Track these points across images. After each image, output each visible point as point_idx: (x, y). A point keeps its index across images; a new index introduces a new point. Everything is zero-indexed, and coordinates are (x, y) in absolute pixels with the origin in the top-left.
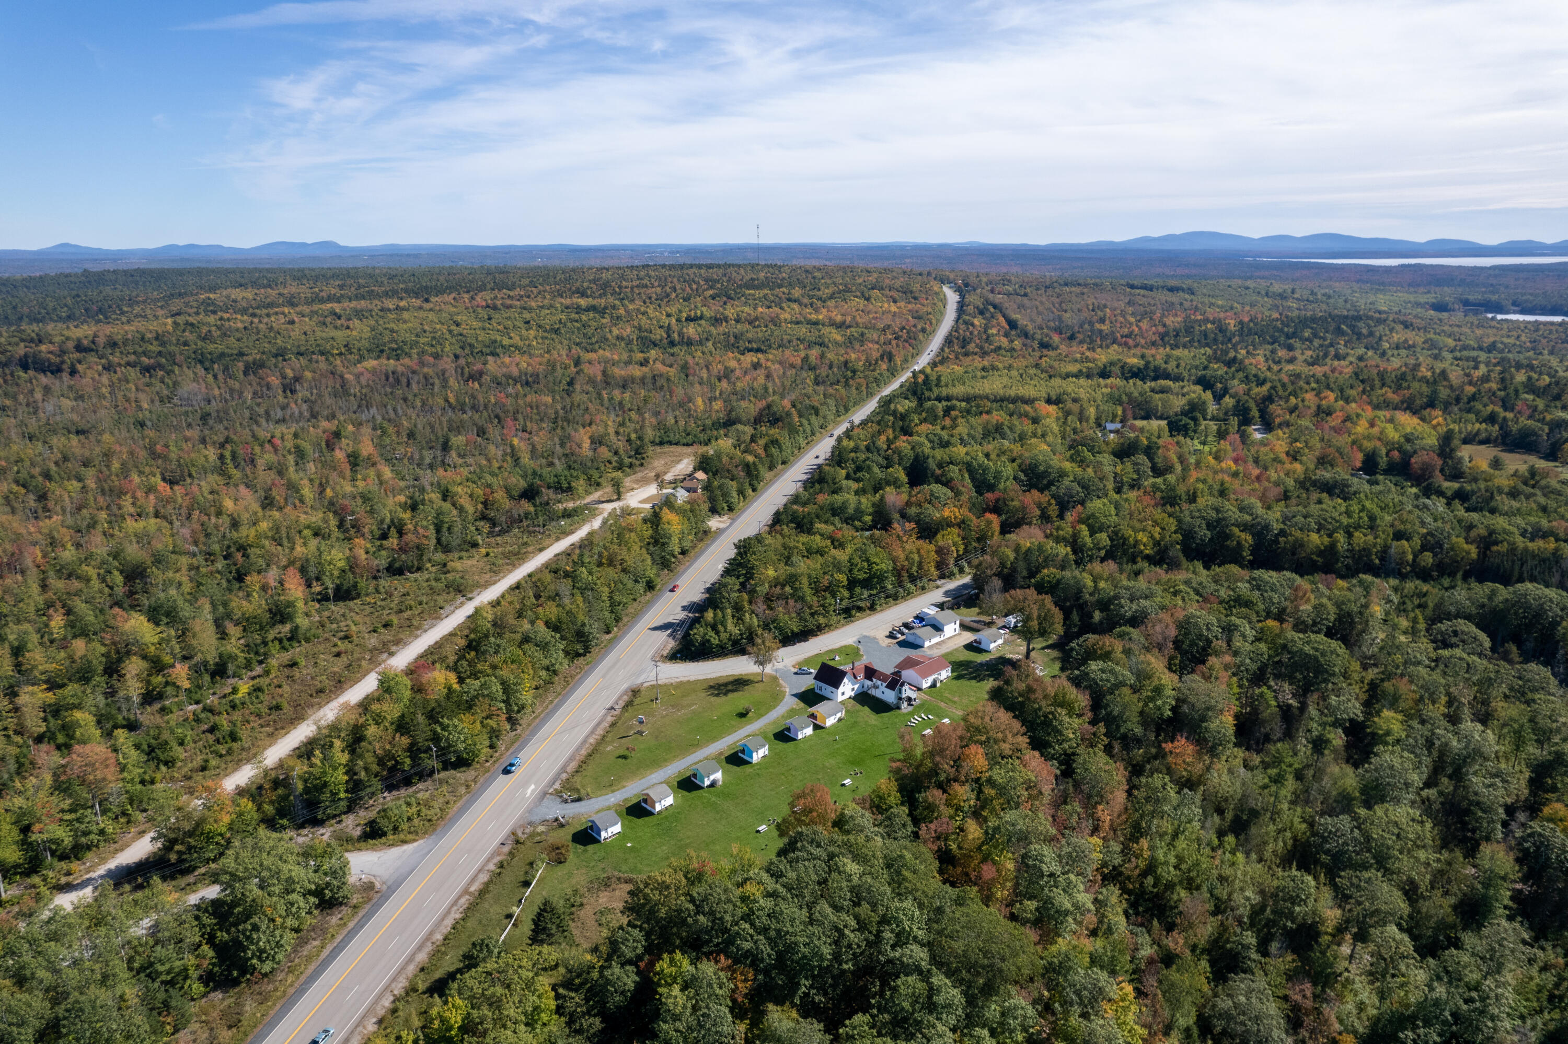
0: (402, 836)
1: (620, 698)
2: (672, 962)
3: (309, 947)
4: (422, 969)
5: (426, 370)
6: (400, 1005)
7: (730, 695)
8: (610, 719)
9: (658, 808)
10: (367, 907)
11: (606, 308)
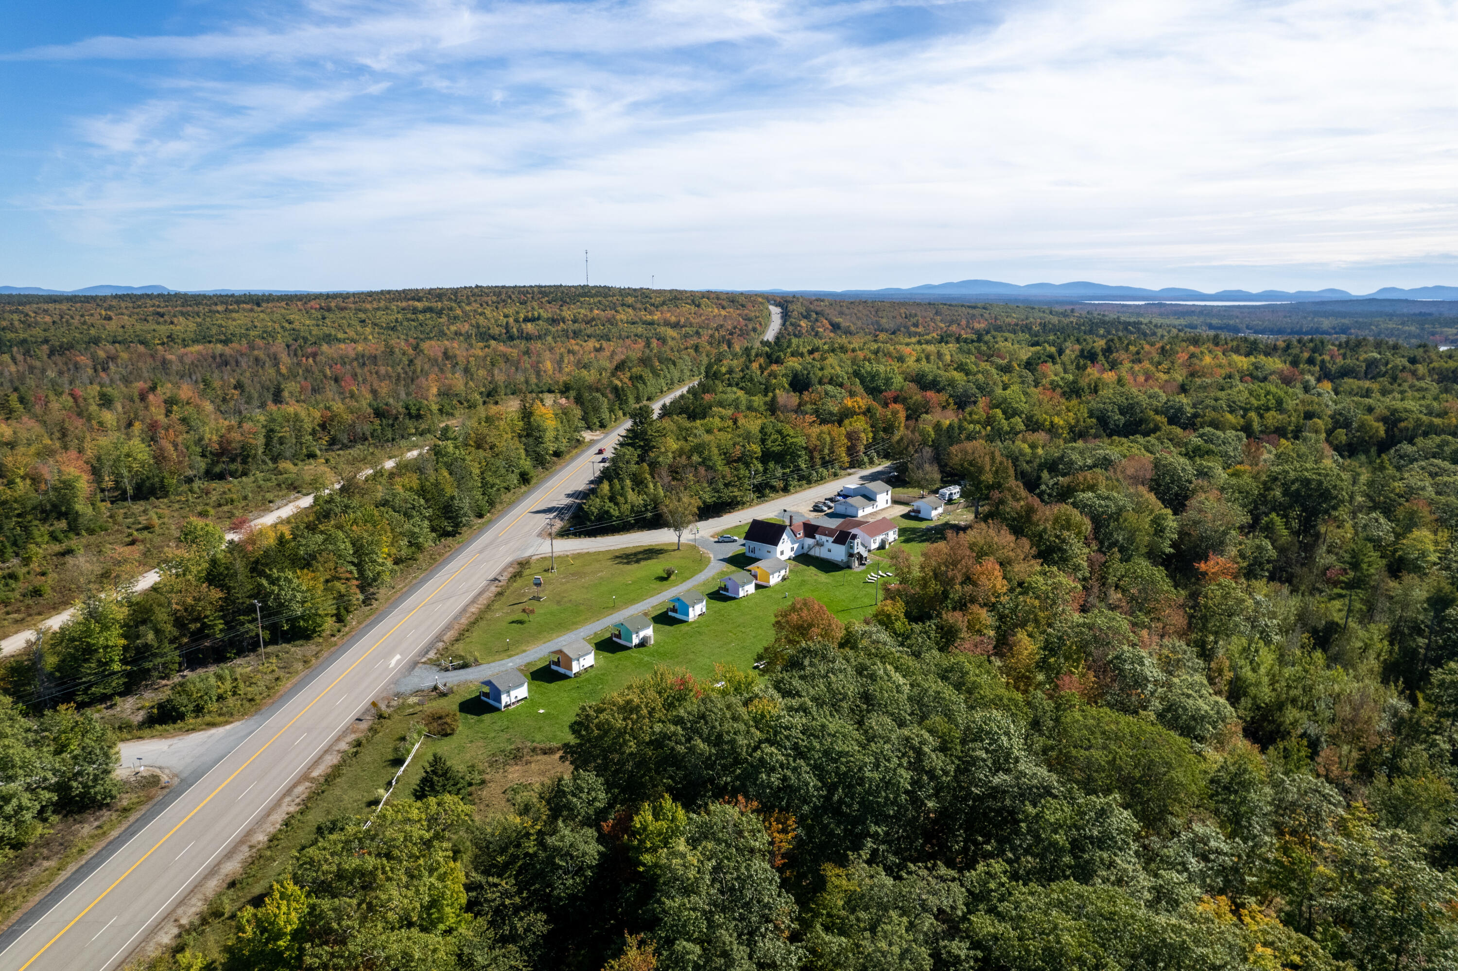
0: (208, 718)
1: (504, 569)
2: (657, 814)
3: (36, 869)
4: (232, 884)
5: (256, 352)
6: (190, 939)
7: (643, 563)
8: (494, 589)
9: (576, 668)
10: (144, 809)
11: (442, 309)
